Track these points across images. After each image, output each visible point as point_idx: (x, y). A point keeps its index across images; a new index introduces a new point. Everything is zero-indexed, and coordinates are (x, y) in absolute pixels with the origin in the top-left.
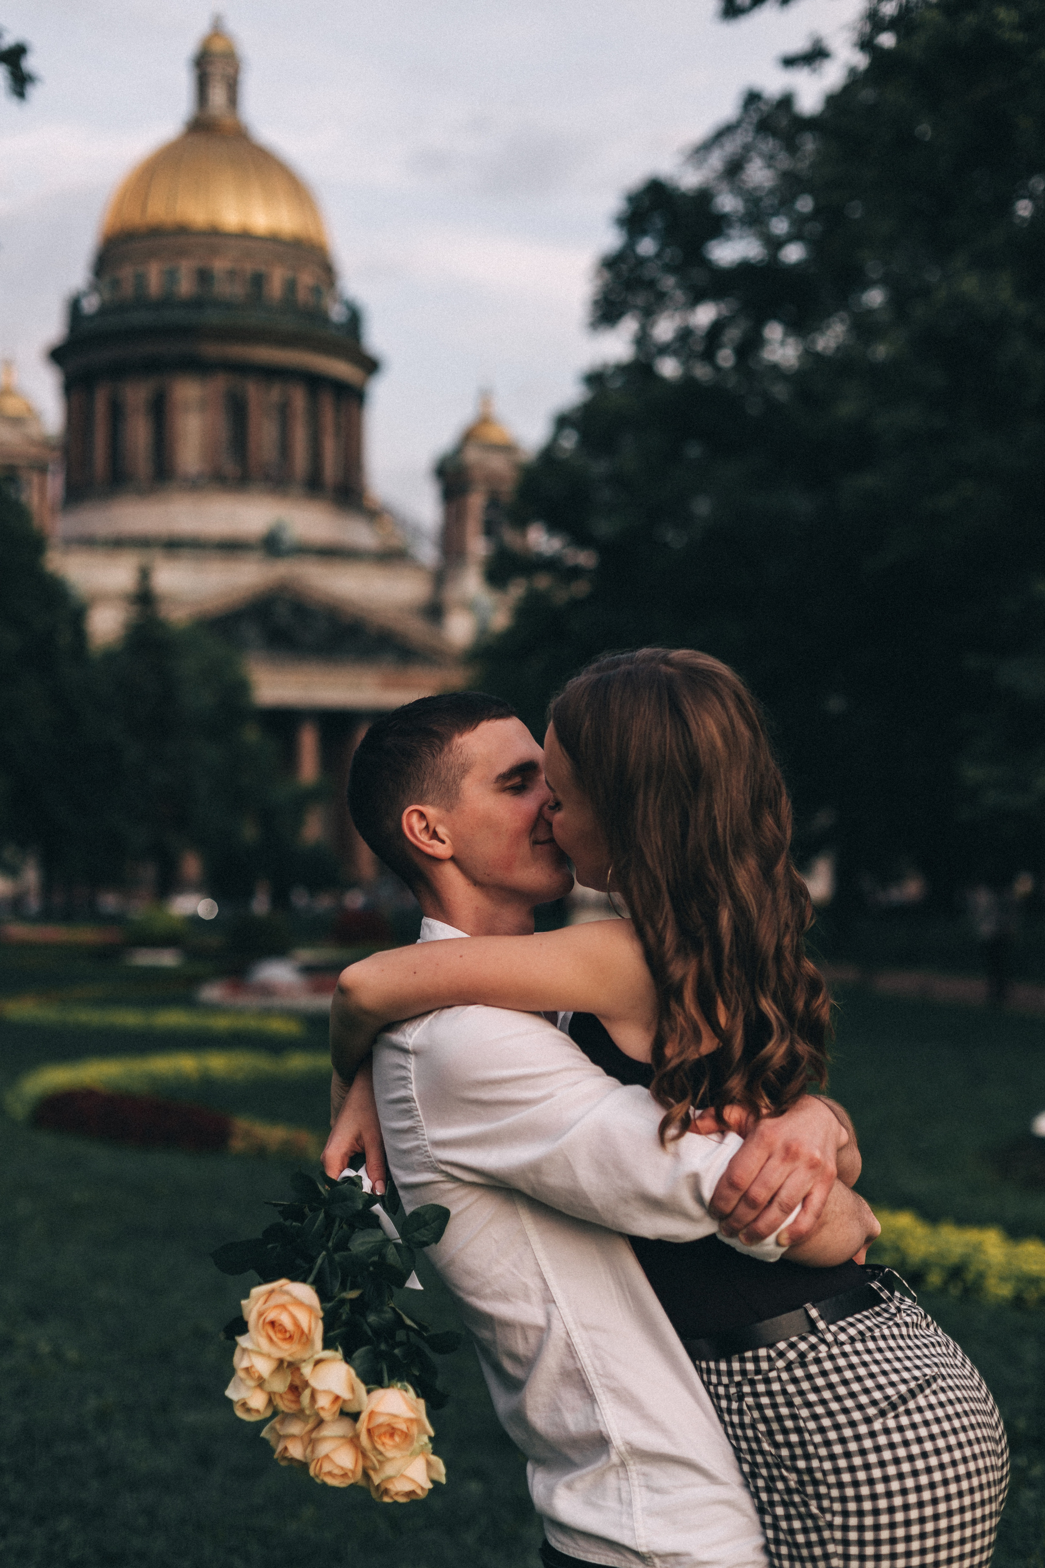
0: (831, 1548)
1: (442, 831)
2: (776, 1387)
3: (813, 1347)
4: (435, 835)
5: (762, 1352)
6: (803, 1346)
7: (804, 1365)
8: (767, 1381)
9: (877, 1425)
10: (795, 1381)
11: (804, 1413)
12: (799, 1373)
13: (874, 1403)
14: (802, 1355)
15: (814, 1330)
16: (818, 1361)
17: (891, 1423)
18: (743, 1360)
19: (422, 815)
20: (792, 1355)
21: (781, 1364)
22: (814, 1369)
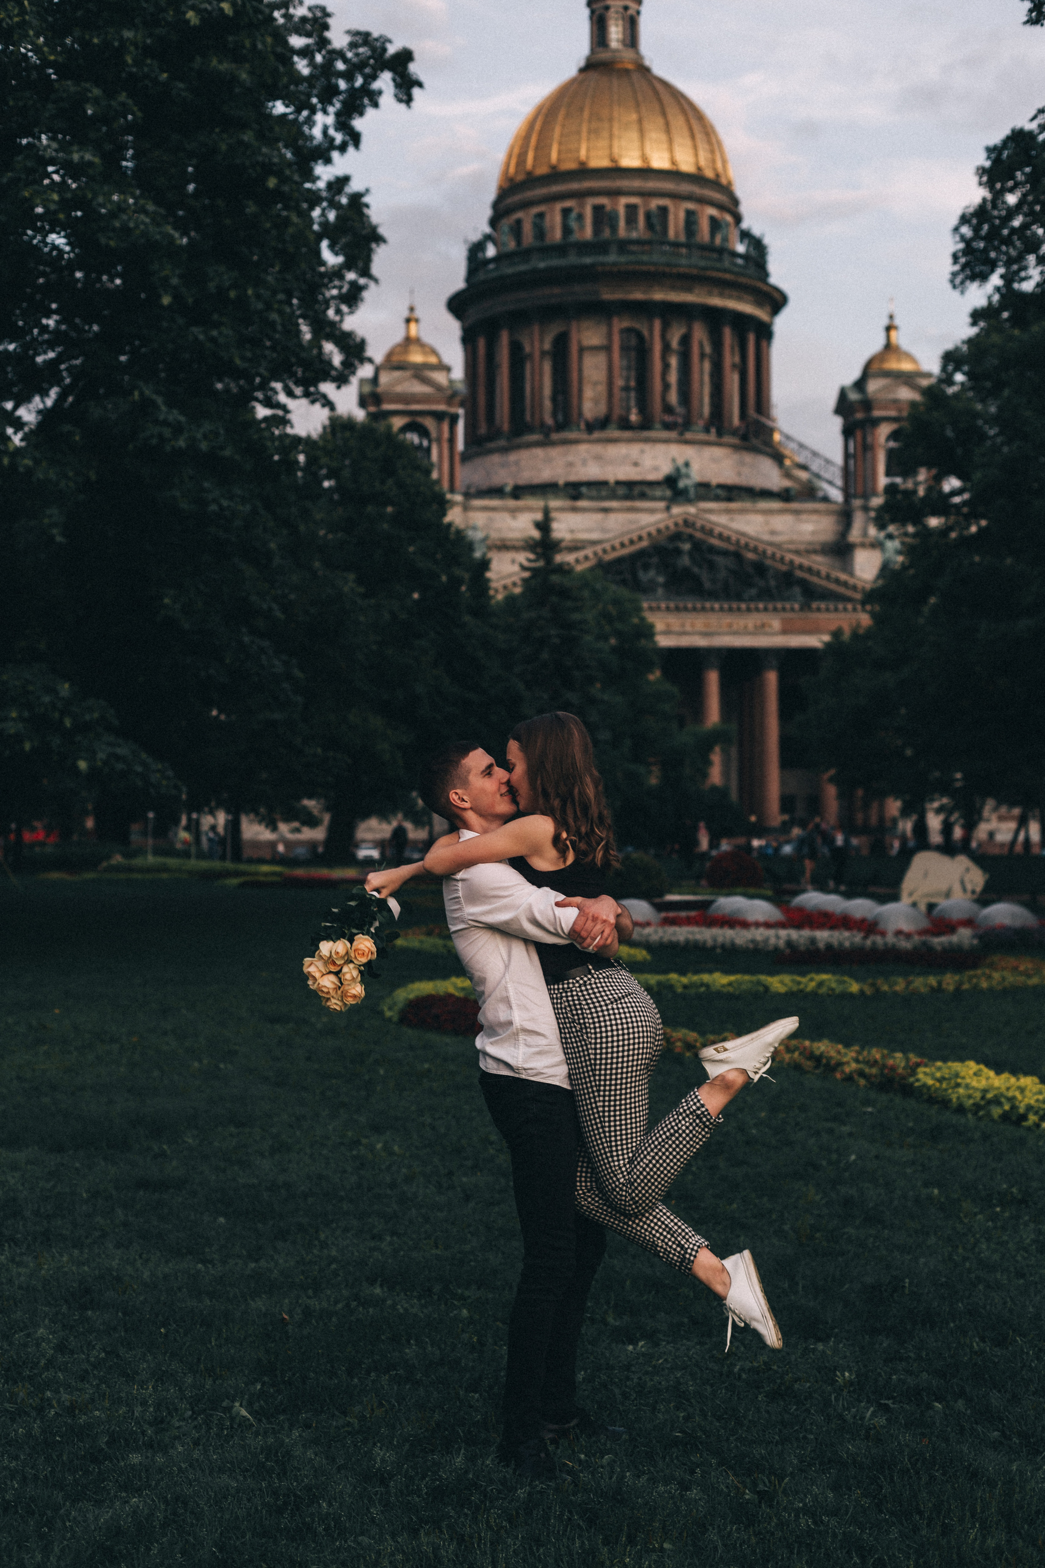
0: (590, 1051)
1: (465, 798)
2: (574, 993)
3: (589, 979)
4: (463, 800)
5: (571, 981)
6: (585, 979)
7: (585, 986)
8: (572, 991)
9: (610, 1007)
10: (582, 991)
11: (584, 1003)
12: (583, 988)
13: (609, 999)
14: (585, 982)
15: (590, 973)
16: (590, 984)
17: (615, 1006)
18: (563, 984)
19: (456, 793)
20: (581, 982)
21: (577, 985)
22: (589, 987)
